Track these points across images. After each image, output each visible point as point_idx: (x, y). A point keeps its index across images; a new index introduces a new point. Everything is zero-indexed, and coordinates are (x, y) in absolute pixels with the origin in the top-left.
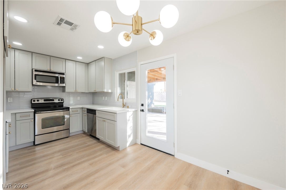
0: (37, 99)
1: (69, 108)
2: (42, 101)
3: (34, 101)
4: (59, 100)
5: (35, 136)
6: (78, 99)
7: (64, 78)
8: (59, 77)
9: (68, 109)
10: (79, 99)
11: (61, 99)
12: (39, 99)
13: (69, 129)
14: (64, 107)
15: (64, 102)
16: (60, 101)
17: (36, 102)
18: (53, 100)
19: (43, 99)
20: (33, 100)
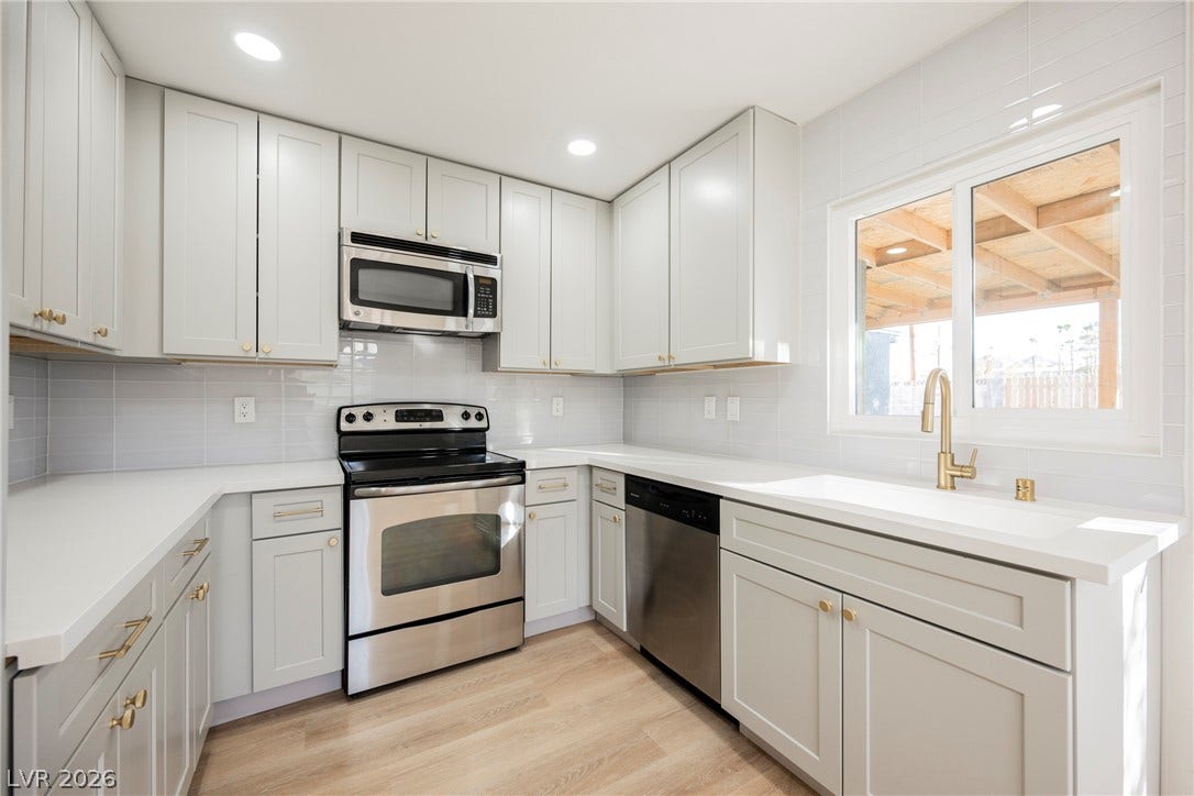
0: (364, 410)
1: (523, 464)
2: (385, 421)
3: (351, 418)
4: (466, 416)
5: (348, 638)
6: (555, 413)
7: (494, 281)
8: (471, 277)
9: (518, 470)
10: (560, 414)
11: (476, 411)
12: (371, 410)
13: (522, 599)
14: (489, 459)
15: (488, 428)
16: (473, 423)
17: (360, 425)
18: (439, 416)
19: (392, 411)
20: (345, 412)
